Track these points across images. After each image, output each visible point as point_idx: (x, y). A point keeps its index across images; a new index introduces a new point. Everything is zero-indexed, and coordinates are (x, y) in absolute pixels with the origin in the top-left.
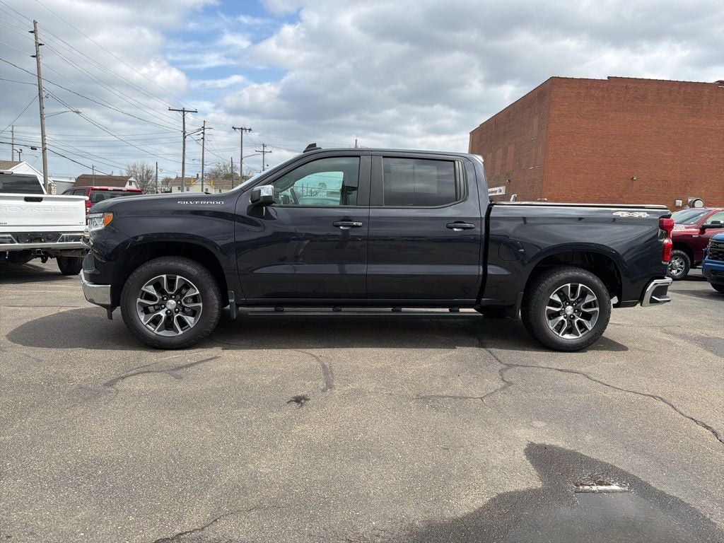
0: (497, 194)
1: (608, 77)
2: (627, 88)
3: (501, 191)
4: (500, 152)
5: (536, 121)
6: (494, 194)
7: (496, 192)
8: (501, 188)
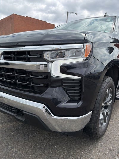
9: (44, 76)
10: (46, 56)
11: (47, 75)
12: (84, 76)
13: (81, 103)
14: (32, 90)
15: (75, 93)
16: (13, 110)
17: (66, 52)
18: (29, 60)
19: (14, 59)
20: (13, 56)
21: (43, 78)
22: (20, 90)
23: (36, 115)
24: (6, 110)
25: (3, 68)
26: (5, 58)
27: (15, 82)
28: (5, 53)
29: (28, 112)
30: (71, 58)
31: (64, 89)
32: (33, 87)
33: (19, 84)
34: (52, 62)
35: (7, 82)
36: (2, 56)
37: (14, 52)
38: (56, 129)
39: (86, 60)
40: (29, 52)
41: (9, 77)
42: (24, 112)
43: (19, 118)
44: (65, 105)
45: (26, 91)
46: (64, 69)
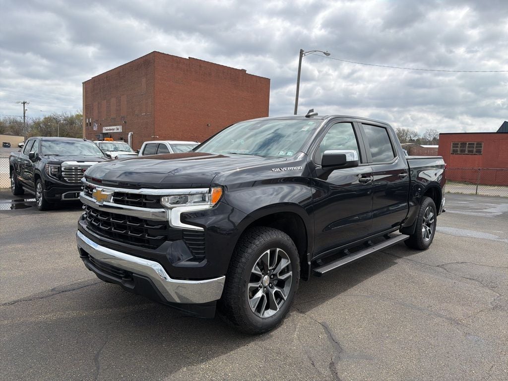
0: (115, 131)
1: (189, 58)
2: (200, 66)
3: (118, 129)
4: (113, 100)
5: (144, 80)
6: (112, 131)
7: (113, 129)
8: (118, 127)
9: (160, 226)
10: (165, 202)
11: (166, 224)
12: (207, 227)
13: (204, 262)
14: (147, 245)
15: (199, 249)
16: (121, 274)
17: (189, 197)
18: (145, 206)
19: (127, 203)
20: (126, 199)
21: (160, 228)
22: (131, 244)
23: (148, 278)
24: (110, 275)
25: (112, 213)
26: (115, 201)
27: (127, 233)
28: (116, 194)
29: (138, 275)
30: (195, 204)
31: (186, 243)
32: (148, 241)
33: (131, 237)
34: (171, 209)
35: (115, 233)
36: (112, 197)
37: (127, 194)
38: (174, 300)
39: (213, 207)
40: (145, 196)
41: (119, 227)
42: (133, 274)
43: (127, 285)
44: (185, 263)
45: (138, 246)
46: (184, 218)
